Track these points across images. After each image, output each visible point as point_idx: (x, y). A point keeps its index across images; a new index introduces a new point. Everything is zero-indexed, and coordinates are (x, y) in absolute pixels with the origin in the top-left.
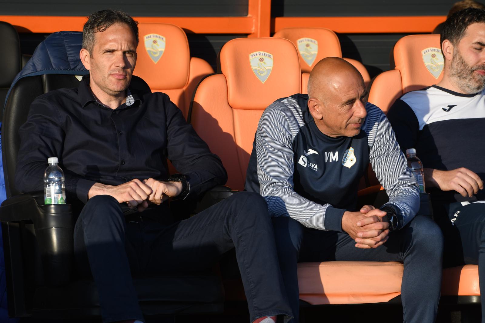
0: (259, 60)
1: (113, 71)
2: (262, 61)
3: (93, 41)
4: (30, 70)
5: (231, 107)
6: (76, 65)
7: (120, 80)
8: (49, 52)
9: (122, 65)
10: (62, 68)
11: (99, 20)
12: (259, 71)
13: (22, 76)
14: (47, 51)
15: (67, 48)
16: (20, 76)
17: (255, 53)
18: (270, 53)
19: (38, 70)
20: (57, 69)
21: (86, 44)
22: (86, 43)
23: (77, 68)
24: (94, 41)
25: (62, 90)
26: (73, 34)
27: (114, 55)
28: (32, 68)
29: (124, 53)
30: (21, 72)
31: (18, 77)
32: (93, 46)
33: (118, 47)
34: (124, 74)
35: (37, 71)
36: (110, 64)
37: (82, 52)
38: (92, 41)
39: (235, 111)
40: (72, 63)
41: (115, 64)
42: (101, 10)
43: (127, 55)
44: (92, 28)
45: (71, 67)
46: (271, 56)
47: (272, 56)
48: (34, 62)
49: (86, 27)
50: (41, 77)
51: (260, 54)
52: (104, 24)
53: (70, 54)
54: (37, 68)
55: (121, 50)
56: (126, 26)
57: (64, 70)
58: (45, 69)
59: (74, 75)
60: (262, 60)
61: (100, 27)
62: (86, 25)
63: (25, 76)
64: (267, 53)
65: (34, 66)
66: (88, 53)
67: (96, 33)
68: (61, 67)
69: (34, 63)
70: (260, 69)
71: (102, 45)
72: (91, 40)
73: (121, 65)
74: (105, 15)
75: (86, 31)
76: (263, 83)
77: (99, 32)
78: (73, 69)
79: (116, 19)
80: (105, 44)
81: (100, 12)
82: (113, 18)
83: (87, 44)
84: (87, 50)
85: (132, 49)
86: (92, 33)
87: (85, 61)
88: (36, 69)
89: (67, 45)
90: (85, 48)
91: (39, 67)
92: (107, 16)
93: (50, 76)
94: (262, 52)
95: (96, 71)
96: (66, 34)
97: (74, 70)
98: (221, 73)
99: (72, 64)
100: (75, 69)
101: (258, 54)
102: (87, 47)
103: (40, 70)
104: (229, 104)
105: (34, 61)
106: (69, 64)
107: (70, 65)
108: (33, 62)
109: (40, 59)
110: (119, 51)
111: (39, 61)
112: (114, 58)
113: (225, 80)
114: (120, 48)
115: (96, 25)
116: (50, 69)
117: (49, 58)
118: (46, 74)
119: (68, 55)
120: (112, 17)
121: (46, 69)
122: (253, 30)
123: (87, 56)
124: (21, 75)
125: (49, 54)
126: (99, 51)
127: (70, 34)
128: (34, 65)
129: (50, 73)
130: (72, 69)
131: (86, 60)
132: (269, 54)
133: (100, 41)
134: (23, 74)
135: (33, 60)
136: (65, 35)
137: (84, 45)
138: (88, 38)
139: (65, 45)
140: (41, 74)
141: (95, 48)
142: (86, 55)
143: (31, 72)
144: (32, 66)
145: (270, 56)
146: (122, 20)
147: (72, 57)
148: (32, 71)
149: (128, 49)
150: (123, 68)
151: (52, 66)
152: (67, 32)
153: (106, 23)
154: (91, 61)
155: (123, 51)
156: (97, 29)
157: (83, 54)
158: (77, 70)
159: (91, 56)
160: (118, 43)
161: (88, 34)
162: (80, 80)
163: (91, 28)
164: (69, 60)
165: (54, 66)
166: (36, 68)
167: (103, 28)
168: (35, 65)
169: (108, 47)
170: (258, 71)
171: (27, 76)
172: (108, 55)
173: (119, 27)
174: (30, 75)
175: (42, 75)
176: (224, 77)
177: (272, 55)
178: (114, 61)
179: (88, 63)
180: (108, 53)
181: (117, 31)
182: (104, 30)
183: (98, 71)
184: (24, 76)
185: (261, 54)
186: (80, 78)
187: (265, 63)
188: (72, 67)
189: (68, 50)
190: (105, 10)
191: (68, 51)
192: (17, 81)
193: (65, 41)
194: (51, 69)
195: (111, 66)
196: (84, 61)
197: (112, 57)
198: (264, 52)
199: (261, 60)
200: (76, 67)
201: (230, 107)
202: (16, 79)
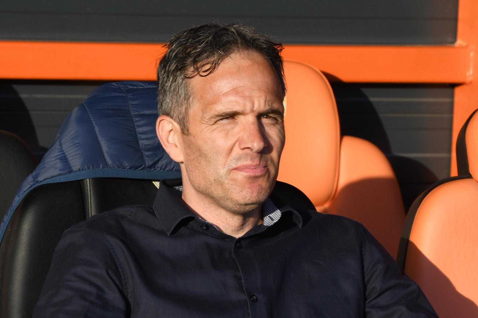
1: (239, 159)
3: (187, 98)
4: (56, 168)
6: (157, 159)
7: (256, 177)
8: (97, 129)
9: (257, 145)
10: (126, 164)
11: (195, 48)
13: (37, 182)
14: (93, 127)
15: (137, 119)
16: (32, 183)
19: (74, 169)
20: (116, 167)
21: (170, 105)
22: (168, 102)
23: (160, 164)
24: (189, 97)
25: (122, 211)
26: (147, 89)
27: (237, 123)
28: (59, 165)
29: (260, 116)
30: (34, 174)
31: (27, 185)
32: (187, 109)
33: (245, 105)
34: (263, 163)
35: (71, 171)
36: (230, 143)
37: (161, 122)
38: (185, 98)
40: (149, 153)
41: (240, 145)
42: (194, 27)
43: (265, 121)
44: (181, 68)
45: (147, 163)
48: (65, 151)
49: (165, 67)
50: (79, 185)
52: (207, 57)
53: (141, 133)
54: (72, 165)
55: (252, 111)
56: (257, 56)
57: (131, 168)
58: (89, 168)
61: (199, 65)
62: (164, 62)
63: (44, 183)
65: (64, 159)
66: (175, 124)
67: (192, 79)
68: (125, 162)
69: (64, 154)
71: (207, 105)
72: (180, 96)
73: (255, 144)
74: (207, 37)
75: (168, 77)
77: (198, 77)
78: (150, 167)
79: (235, 42)
80: (213, 102)
81: (195, 32)
82: (228, 42)
83: (172, 105)
84: (172, 117)
85: (276, 106)
86: (183, 79)
87: (168, 142)
88: (70, 167)
89: (137, 113)
90: (168, 114)
91: (76, 163)
92: (214, 38)
93: (101, 184)
95: (199, 163)
96: (131, 87)
97: (153, 169)
99: (147, 156)
100: (154, 167)
102: (172, 112)
103: (79, 170)
105: (64, 148)
106: (142, 157)
107: (144, 158)
108: (62, 151)
109: (78, 143)
110: (247, 114)
111: (72, 147)
112: (237, 129)
114: (248, 108)
115: (190, 60)
116: (101, 166)
118: (92, 178)
119: (139, 136)
120: (225, 39)
121: (93, 168)
123: (172, 132)
124: (34, 180)
125: (97, 133)
126: (202, 118)
127: (140, 87)
128: (65, 156)
129: (100, 175)
130: (148, 167)
131: (171, 139)
133: (201, 97)
134: (40, 178)
135: (61, 145)
136: (129, 91)
137: (165, 106)
138: (174, 90)
139: (132, 113)
140: (82, 178)
141: (191, 112)
142: (170, 129)
143: (57, 172)
144: (60, 159)
146: (248, 46)
147: (147, 139)
148: (60, 170)
149: (267, 108)
150: (259, 153)
151: (105, 160)
152: (134, 83)
153: (212, 53)
154: (184, 141)
155: (256, 114)
156: (192, 69)
157: (162, 127)
158: (159, 169)
159: (185, 131)
160: (244, 97)
161: (172, 83)
163: (177, 69)
164: (140, 145)
165: (109, 161)
166: (69, 164)
167: (207, 67)
168: (68, 157)
169: (222, 107)
172: (225, 125)
173: (243, 61)
175: (82, 180)
178: (237, 137)
179: (176, 146)
180: (225, 121)
181: (239, 70)
182: (211, 71)
183: (203, 162)
184: (41, 181)
189: (138, 123)
190: (206, 26)
191: (139, 126)
192: (26, 193)
193: (130, 102)
194: (103, 168)
195: (231, 149)
196: (167, 144)
197: (233, 128)
200: (157, 162)
202: (25, 189)
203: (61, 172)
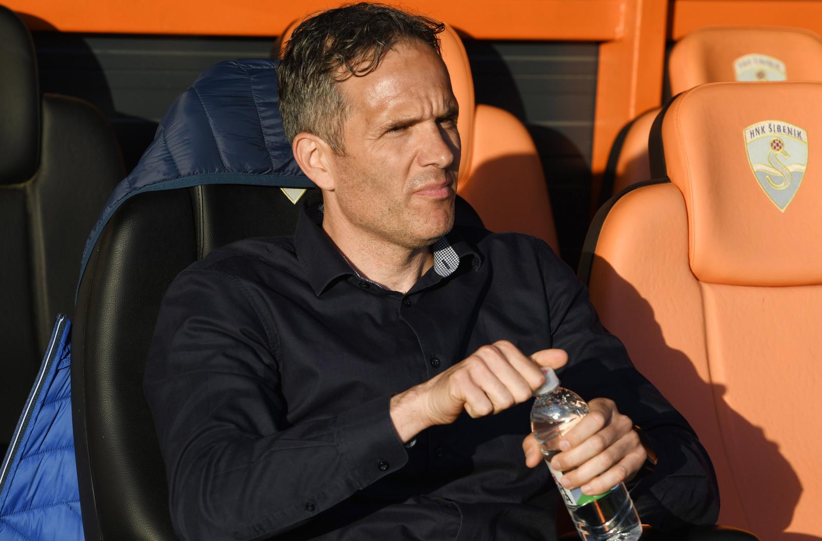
0: (770, 145)
2: (777, 148)
3: (341, 107)
4: (159, 172)
5: (697, 279)
6: (287, 160)
7: (442, 201)
8: (211, 121)
9: (446, 158)
10: (249, 167)
12: (769, 176)
13: (135, 189)
14: (207, 119)
15: (262, 109)
16: (128, 190)
17: (760, 126)
18: (800, 127)
19: (182, 172)
20: (235, 171)
21: (313, 118)
22: (309, 113)
24: (345, 106)
27: (411, 133)
28: (163, 167)
29: (437, 122)
30: (130, 178)
31: (122, 193)
32: (340, 121)
33: (423, 109)
35: (178, 176)
36: (405, 162)
37: (300, 142)
38: (337, 107)
39: (707, 288)
40: (277, 153)
41: (419, 161)
44: (325, 71)
45: (274, 165)
46: (802, 135)
47: (804, 135)
48: (171, 150)
50: (189, 192)
51: (772, 127)
53: (267, 127)
54: (179, 168)
55: (431, 116)
57: (254, 172)
58: (201, 172)
59: (278, 188)
60: (777, 145)
63: (144, 190)
64: (790, 126)
65: (170, 160)
66: (322, 142)
67: (345, 83)
68: (246, 165)
69: (169, 153)
70: (773, 170)
72: (330, 105)
73: (444, 158)
76: (783, 211)
77: (354, 78)
78: (279, 171)
80: (382, 109)
83: (316, 117)
84: (317, 134)
85: (452, 105)
86: (332, 85)
87: (310, 165)
88: (177, 171)
89: (262, 100)
90: (310, 131)
91: (185, 165)
93: (217, 192)
94: (776, 123)
96: (254, 67)
97: (280, 173)
98: (667, 180)
99: (275, 157)
100: (284, 170)
101: (767, 129)
102: (317, 127)
103: (189, 174)
104: (691, 270)
105: (169, 146)
106: (268, 158)
107: (271, 159)
108: (167, 149)
109: (187, 140)
110: (425, 120)
111: (180, 145)
112: (412, 143)
113: (684, 203)
114: (428, 111)
116: (217, 170)
117: (213, 137)
118: (205, 185)
119: (264, 130)
121: (206, 172)
122: (620, 31)
123: (316, 153)
124: (131, 186)
125: (212, 126)
126: (366, 132)
127: (265, 67)
128: (171, 156)
129: (216, 181)
130: (276, 171)
131: (313, 162)
132: (798, 129)
134: (139, 184)
136: (252, 72)
137: (303, 120)
138: (319, 99)
139: (256, 102)
140: (192, 185)
141: (348, 124)
142: (313, 148)
143: (161, 177)
144: (164, 160)
145: (799, 134)
147: (274, 135)
148: (165, 174)
151: (221, 161)
154: (337, 164)
155: (435, 118)
156: (343, 69)
157: (301, 148)
158: (289, 173)
159: (338, 151)
160: (420, 99)
162: (294, 202)
163: (320, 72)
164: (266, 142)
165: (227, 163)
166: (175, 167)
167: (366, 65)
168: (174, 157)
170: (767, 177)
171: (152, 189)
174: (161, 187)
175: (192, 188)
176: (680, 193)
177: (806, 130)
178: (414, 151)
179: (324, 170)
180: (394, 134)
182: (369, 70)
184: (140, 189)
185: (776, 130)
186: (294, 195)
187: (786, 154)
188: (276, 164)
189: (263, 115)
191: (265, 118)
192: (121, 202)
193: (253, 87)
194: (220, 171)
195: (408, 169)
196: (309, 168)
197: (407, 141)
198: (782, 124)
199: (775, 145)
200: (287, 164)
201: (693, 277)
202: (119, 198)
203: (166, 177)
